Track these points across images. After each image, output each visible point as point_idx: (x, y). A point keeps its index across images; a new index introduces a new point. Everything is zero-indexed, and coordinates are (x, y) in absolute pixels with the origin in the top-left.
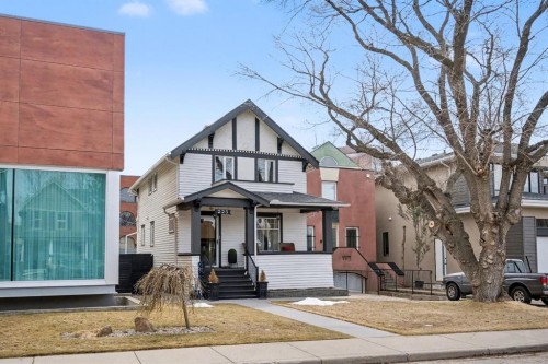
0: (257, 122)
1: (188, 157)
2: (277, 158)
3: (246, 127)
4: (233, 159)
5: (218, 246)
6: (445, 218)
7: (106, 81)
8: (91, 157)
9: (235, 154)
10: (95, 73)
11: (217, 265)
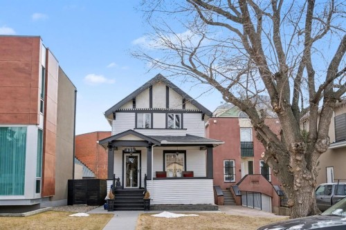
0: (167, 88)
1: (118, 115)
2: (182, 112)
3: (159, 92)
4: (150, 114)
5: (139, 174)
6: (272, 150)
7: (27, 68)
8: (16, 117)
9: (151, 111)
10: (21, 64)
11: (138, 187)
